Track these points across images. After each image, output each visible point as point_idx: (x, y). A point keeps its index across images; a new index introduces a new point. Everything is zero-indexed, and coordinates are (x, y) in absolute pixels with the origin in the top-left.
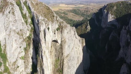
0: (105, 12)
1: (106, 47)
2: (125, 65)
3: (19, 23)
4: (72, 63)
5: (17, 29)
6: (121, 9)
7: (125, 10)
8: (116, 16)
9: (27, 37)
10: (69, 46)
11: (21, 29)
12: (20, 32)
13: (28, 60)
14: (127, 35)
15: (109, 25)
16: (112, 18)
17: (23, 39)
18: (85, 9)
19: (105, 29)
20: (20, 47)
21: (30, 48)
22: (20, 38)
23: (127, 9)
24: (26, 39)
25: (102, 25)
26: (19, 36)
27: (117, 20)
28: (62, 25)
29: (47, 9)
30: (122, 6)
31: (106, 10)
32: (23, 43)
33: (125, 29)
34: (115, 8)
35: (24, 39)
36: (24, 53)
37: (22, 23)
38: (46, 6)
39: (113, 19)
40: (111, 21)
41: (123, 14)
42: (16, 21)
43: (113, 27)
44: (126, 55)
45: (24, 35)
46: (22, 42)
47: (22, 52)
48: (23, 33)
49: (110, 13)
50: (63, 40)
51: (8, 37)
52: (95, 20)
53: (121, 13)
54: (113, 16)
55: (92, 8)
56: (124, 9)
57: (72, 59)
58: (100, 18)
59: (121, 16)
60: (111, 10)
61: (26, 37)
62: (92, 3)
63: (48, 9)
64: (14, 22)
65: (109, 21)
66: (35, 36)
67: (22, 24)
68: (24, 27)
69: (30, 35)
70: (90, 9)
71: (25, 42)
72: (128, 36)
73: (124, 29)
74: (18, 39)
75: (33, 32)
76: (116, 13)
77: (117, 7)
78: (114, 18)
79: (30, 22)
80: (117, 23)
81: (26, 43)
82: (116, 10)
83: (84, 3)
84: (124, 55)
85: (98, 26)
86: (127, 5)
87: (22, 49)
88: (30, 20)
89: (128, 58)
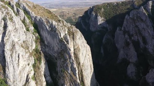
0: (93, 14)
1: (102, 51)
2: (132, 65)
3: (20, 32)
4: (87, 73)
5: (20, 40)
6: (109, 10)
7: (113, 12)
8: (106, 18)
9: (34, 50)
10: (82, 54)
11: (24, 40)
12: (23, 44)
13: (40, 80)
14: (124, 35)
15: (99, 28)
16: (102, 20)
17: (29, 54)
18: (60, 13)
19: (97, 33)
20: (29, 64)
21: (40, 63)
22: (26, 53)
23: (115, 11)
24: (32, 52)
25: (91, 29)
26: (24, 50)
27: (107, 22)
28: (71, 30)
29: (47, 12)
30: (109, 7)
31: (94, 12)
32: (31, 58)
33: (121, 30)
34: (103, 10)
35: (30, 52)
36: (34, 72)
37: (24, 32)
38: (46, 9)
39: (103, 22)
40: (101, 23)
41: (112, 15)
42: (17, 31)
43: (104, 30)
44: (127, 55)
45: (30, 48)
46: (29, 57)
47: (31, 70)
48: (28, 45)
49: (99, 15)
50: (76, 47)
51: (10, 53)
52: (82, 24)
53: (109, 15)
54: (102, 18)
55: (68, 12)
56: (111, 10)
57: (86, 68)
58: (87, 21)
59: (110, 18)
60: (99, 12)
61: (32, 50)
62: (63, 7)
63: (50, 12)
64: (15, 32)
65: (99, 24)
66: (44, 47)
67: (24, 34)
68: (27, 38)
69: (36, 46)
70: (66, 13)
71: (32, 57)
72: (126, 36)
73: (118, 30)
74: (25, 53)
75: (40, 42)
76: (105, 15)
77: (105, 9)
78: (104, 20)
79: (33, 30)
80: (108, 25)
81: (34, 57)
82: (104, 11)
83: (54, 7)
84: (126, 56)
85: (87, 30)
86: (114, 6)
87: (31, 67)
88: (32, 28)
89: (131, 57)
